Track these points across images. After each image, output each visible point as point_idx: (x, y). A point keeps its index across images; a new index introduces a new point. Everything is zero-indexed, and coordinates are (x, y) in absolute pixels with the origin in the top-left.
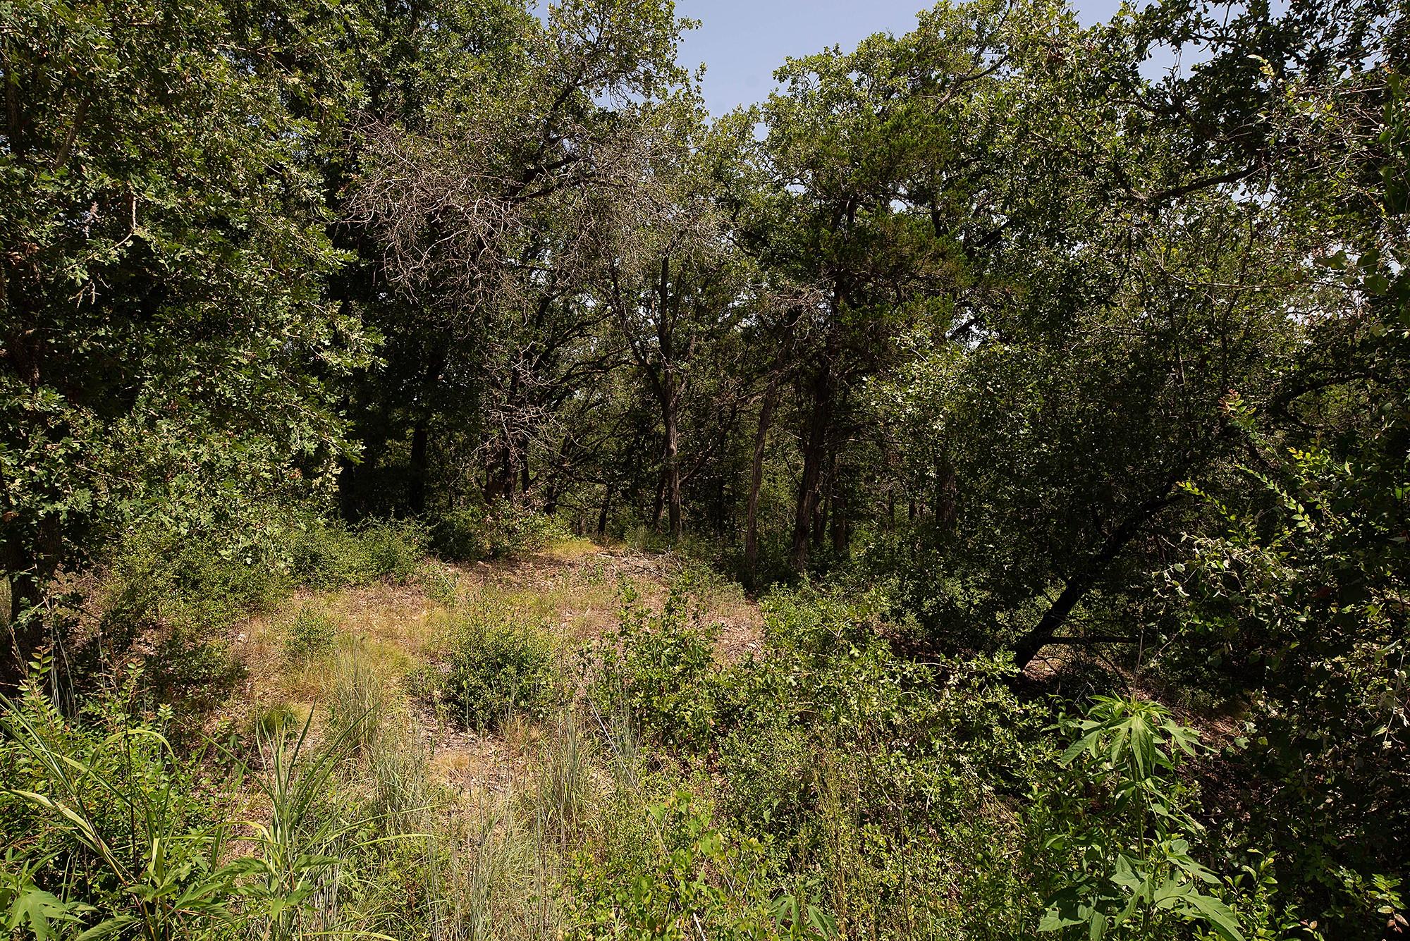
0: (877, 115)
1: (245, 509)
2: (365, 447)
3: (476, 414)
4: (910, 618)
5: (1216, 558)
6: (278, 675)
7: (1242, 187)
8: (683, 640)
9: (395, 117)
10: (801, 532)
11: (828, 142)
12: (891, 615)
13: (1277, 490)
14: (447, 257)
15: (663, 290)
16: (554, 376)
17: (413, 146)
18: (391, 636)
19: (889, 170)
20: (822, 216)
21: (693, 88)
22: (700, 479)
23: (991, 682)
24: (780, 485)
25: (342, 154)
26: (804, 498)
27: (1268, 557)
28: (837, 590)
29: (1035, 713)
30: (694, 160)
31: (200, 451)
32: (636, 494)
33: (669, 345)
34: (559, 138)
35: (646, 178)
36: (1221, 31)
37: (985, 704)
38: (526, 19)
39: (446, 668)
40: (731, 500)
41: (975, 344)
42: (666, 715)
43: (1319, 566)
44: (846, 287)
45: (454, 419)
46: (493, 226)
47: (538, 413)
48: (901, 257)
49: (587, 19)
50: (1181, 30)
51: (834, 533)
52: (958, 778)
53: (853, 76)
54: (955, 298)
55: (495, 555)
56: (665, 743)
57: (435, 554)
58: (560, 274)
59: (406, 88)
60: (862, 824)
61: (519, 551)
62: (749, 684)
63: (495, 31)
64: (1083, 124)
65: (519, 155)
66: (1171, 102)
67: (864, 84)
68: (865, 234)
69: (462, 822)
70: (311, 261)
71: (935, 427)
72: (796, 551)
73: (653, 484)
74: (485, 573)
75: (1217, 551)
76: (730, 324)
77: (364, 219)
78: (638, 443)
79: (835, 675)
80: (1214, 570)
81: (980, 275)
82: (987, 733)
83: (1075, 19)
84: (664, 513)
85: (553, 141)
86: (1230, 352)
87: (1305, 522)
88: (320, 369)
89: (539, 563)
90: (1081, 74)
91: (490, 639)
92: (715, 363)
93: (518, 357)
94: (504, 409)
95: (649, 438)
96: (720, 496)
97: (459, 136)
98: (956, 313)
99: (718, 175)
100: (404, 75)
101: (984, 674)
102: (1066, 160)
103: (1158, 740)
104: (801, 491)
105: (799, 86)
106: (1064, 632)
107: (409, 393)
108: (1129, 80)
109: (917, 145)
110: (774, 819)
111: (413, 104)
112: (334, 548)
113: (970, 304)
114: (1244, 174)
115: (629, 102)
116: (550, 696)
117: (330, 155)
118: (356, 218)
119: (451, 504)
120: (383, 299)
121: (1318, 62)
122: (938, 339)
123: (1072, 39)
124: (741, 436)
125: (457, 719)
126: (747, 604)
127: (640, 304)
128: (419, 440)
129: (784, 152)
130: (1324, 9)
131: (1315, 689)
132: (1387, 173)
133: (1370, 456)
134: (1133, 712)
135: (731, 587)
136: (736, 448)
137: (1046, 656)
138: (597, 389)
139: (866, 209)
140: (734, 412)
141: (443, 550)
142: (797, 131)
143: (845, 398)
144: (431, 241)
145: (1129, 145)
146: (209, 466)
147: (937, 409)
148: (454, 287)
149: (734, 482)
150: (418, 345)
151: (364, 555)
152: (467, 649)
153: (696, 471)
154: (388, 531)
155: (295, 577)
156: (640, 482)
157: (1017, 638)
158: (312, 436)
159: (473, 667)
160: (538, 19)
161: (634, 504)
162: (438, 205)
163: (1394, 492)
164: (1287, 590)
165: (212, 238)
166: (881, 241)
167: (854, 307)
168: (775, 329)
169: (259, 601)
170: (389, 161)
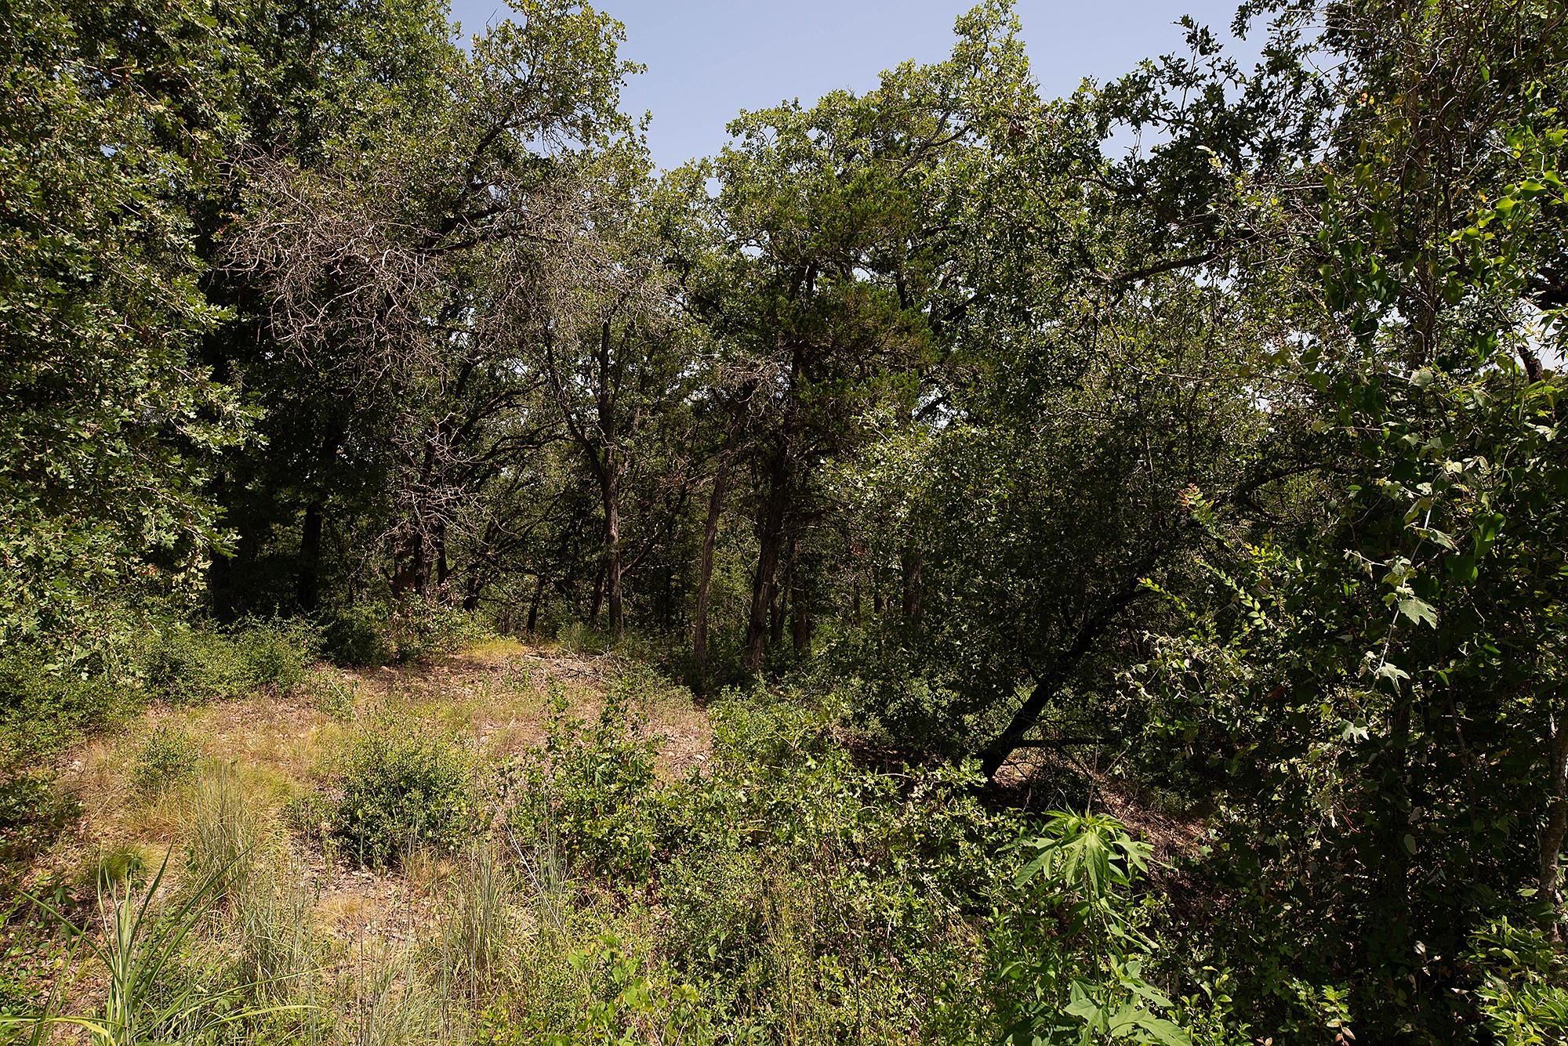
0: (838, 177)
1: (82, 613)
2: (240, 537)
3: (382, 496)
4: (874, 723)
5: (1177, 657)
6: (122, 811)
7: (1205, 271)
8: (620, 754)
9: (287, 151)
10: (756, 628)
11: (785, 204)
12: (853, 719)
13: (1235, 586)
14: (348, 315)
15: (603, 358)
16: (477, 451)
17: (308, 185)
18: (272, 758)
19: (851, 236)
20: (779, 283)
21: (637, 137)
22: (645, 569)
23: (958, 793)
24: (735, 575)
25: (221, 191)
26: (759, 591)
27: (1228, 657)
28: (796, 693)
29: (1004, 826)
30: (638, 216)
31: (24, 544)
32: (572, 586)
33: (610, 419)
34: (484, 184)
35: (584, 233)
36: (1178, 114)
37: (952, 817)
38: (448, 50)
39: (338, 795)
40: (680, 592)
41: (943, 423)
42: (600, 842)
43: (1274, 665)
44: (805, 359)
45: (355, 500)
46: (403, 280)
47: (456, 493)
48: (864, 329)
49: (517, 53)
50: (1140, 110)
51: (794, 629)
52: (922, 900)
53: (813, 134)
54: (921, 374)
55: (403, 659)
56: (599, 874)
57: (328, 658)
58: (483, 338)
59: (302, 118)
60: (819, 955)
61: (431, 653)
62: (695, 803)
63: (410, 62)
64: (1047, 199)
65: (437, 201)
66: (1132, 183)
67: (824, 145)
68: (825, 303)
69: (350, 979)
70: (176, 318)
71: (898, 514)
72: (751, 650)
73: (591, 574)
74: (391, 680)
75: (1179, 650)
76: (679, 396)
77: (246, 266)
78: (574, 529)
79: (790, 789)
80: (1174, 670)
81: (947, 352)
82: (953, 849)
83: (1036, 92)
84: (604, 608)
85: (477, 188)
86: (1194, 440)
87: (1260, 619)
88: (186, 446)
89: (455, 667)
90: (1042, 148)
91: (391, 759)
92: (662, 440)
93: (433, 430)
94: (416, 489)
95: (589, 523)
96: (668, 588)
97: (365, 176)
98: (922, 390)
99: (666, 232)
100: (298, 103)
101: (950, 784)
102: (1030, 235)
103: (1113, 856)
104: (756, 582)
105: (753, 140)
106: (1035, 734)
107: (301, 468)
108: (1091, 159)
109: (880, 211)
110: (720, 956)
111: (310, 136)
112: (201, 654)
113: (936, 382)
114: (1205, 258)
115: (565, 149)
116: (463, 824)
117: (206, 192)
118: (237, 265)
119: (351, 598)
120: (270, 360)
121: (1270, 150)
122: (903, 417)
123: (1033, 112)
124: (691, 521)
125: (350, 855)
126: (696, 710)
127: (577, 372)
128: (312, 523)
129: (738, 210)
130: (1275, 99)
131: (1273, 791)
132: (1326, 271)
133: (1318, 554)
134: (1087, 828)
135: (677, 691)
136: (686, 534)
137: (1016, 761)
138: (527, 467)
139: (827, 276)
140: (683, 494)
141: (339, 653)
142: (752, 190)
143: (805, 480)
144: (329, 295)
145: (1092, 223)
146: (34, 562)
147: (901, 495)
148: (356, 350)
149: (683, 572)
150: (312, 415)
151: (240, 662)
152: (363, 772)
153: (641, 561)
154: (271, 632)
155: (148, 690)
156: (576, 573)
157: (986, 742)
158: (173, 525)
159: (371, 793)
160: (461, 51)
161: (569, 597)
162: (338, 254)
163: (1342, 588)
164: (1245, 690)
165: (47, 288)
166: (842, 311)
167: (814, 381)
168: (728, 403)
169: (100, 721)
170: (279, 201)
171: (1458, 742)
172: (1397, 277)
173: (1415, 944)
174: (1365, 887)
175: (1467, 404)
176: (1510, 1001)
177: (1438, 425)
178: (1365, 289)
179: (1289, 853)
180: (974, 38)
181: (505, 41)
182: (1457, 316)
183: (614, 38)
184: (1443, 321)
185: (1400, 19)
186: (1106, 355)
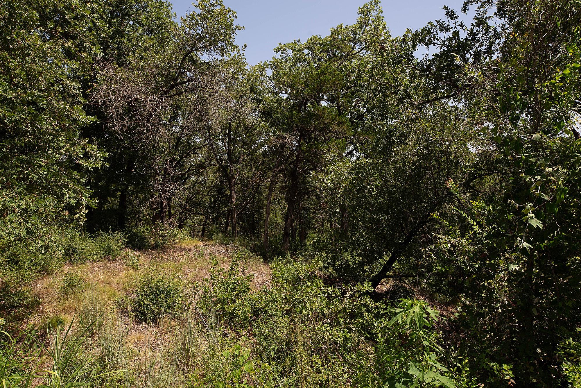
0: (315, 67)
1: (42, 229)
2: (98, 201)
3: (148, 187)
4: (331, 269)
5: (445, 243)
6: (55, 302)
7: (452, 100)
8: (237, 281)
9: (113, 60)
10: (286, 234)
11: (296, 77)
12: (323, 268)
13: (467, 216)
14: (136, 120)
15: (229, 135)
16: (182, 170)
17: (121, 73)
18: (109, 283)
19: (320, 89)
20: (294, 107)
21: (241, 53)
22: (245, 213)
23: (363, 294)
24: (278, 216)
25: (89, 75)
26: (287, 221)
27: (464, 242)
28: (301, 258)
29: (380, 307)
30: (242, 83)
31: (21, 204)
32: (218, 220)
33: (232, 158)
34: (185, 72)
35: (222, 89)
36: (443, 42)
37: (361, 303)
38: (171, 23)
39: (134, 296)
40: (257, 222)
41: (355, 158)
42: (230, 313)
43: (482, 245)
44: (304, 135)
45: (139, 188)
46: (156, 107)
47: (175, 186)
48: (325, 123)
49: (197, 24)
50: (428, 40)
51: (300, 235)
52: (350, 334)
53: (306, 52)
54: (346, 140)
55: (156, 247)
56: (230, 325)
57: (129, 247)
58: (185, 128)
59: (119, 48)
60: (312, 355)
61: (167, 245)
62: (265, 299)
63: (158, 27)
64: (394, 74)
65: (168, 78)
66: (425, 67)
67: (310, 56)
68: (311, 114)
69: (140, 364)
70: (75, 121)
71: (339, 192)
72: (284, 243)
73: (225, 215)
74: (152, 254)
75: (446, 240)
76: (257, 149)
77: (99, 103)
78: (218, 199)
79: (301, 293)
80: (444, 248)
81: (356, 132)
82: (362, 315)
83: (390, 34)
84: (230, 228)
85: (183, 73)
87: (476, 229)
88: (78, 168)
89: (176, 250)
90: (392, 54)
91: (153, 283)
92: (251, 165)
93: (167, 162)
94: (161, 184)
95: (224, 196)
96: (253, 220)
97: (142, 70)
98: (347, 146)
99: (252, 89)
100: (117, 43)
101: (360, 291)
102: (387, 87)
103: (424, 315)
104: (286, 218)
105: (284, 54)
106: (391, 273)
107: (118, 177)
108: (410, 59)
109: (331, 80)
110: (275, 355)
111: (121, 55)
112: (83, 245)
113: (352, 143)
114: (452, 96)
115: (215, 58)
116: (180, 307)
117: (84, 75)
118: (95, 102)
119: (137, 225)
120: (107, 137)
121: (477, 55)
122: (340, 156)
123: (389, 41)
124: (262, 195)
125: (139, 318)
126: (264, 265)
127: (219, 141)
128: (123, 198)
129: (278, 80)
130: (478, 36)
131: (482, 293)
132: (500, 98)
133: (498, 203)
134: (415, 305)
135: (257, 258)
136: (260, 200)
137: (384, 283)
138: (201, 176)
139: (311, 104)
140: (259, 185)
141: (133, 245)
142: (284, 73)
143: (304, 180)
144: (129, 113)
145: (411, 83)
146: (25, 210)
147: (340, 184)
148: (139, 133)
149: (259, 214)
150: (123, 157)
151: (97, 248)
152: (143, 288)
153: (243, 210)
154: (108, 237)
155: (64, 258)
156: (219, 215)
157: (373, 276)
158: (74, 197)
159: (146, 295)
160: (176, 23)
161: (217, 224)
162: (132, 98)
163: (507, 217)
164: (471, 255)
165: (29, 110)
166: (317, 117)
167: (307, 143)
168: (275, 152)
169: (47, 270)
170: (110, 79)
171: (552, 273)
172: (526, 100)
173: (537, 349)
174: (517, 328)
175: (554, 147)
176: (574, 369)
177: (543, 155)
178: (515, 105)
179: (489, 315)
180: (365, 15)
181: (193, 19)
182: (549, 115)
183: (232, 17)
184: (544, 116)
185: (526, 4)
186: (416, 132)
